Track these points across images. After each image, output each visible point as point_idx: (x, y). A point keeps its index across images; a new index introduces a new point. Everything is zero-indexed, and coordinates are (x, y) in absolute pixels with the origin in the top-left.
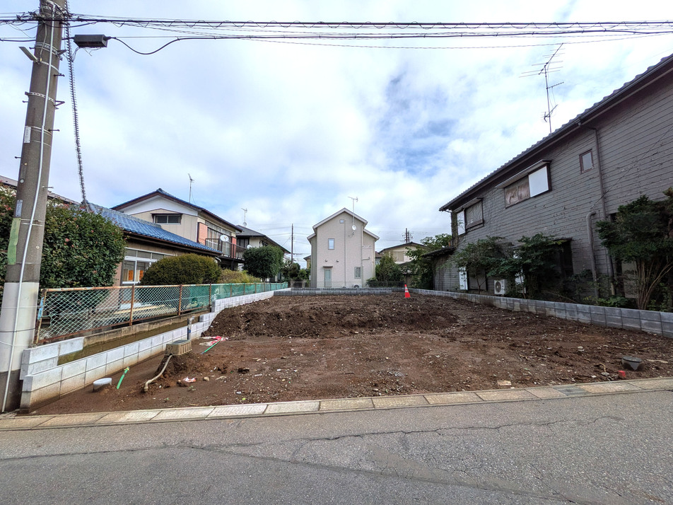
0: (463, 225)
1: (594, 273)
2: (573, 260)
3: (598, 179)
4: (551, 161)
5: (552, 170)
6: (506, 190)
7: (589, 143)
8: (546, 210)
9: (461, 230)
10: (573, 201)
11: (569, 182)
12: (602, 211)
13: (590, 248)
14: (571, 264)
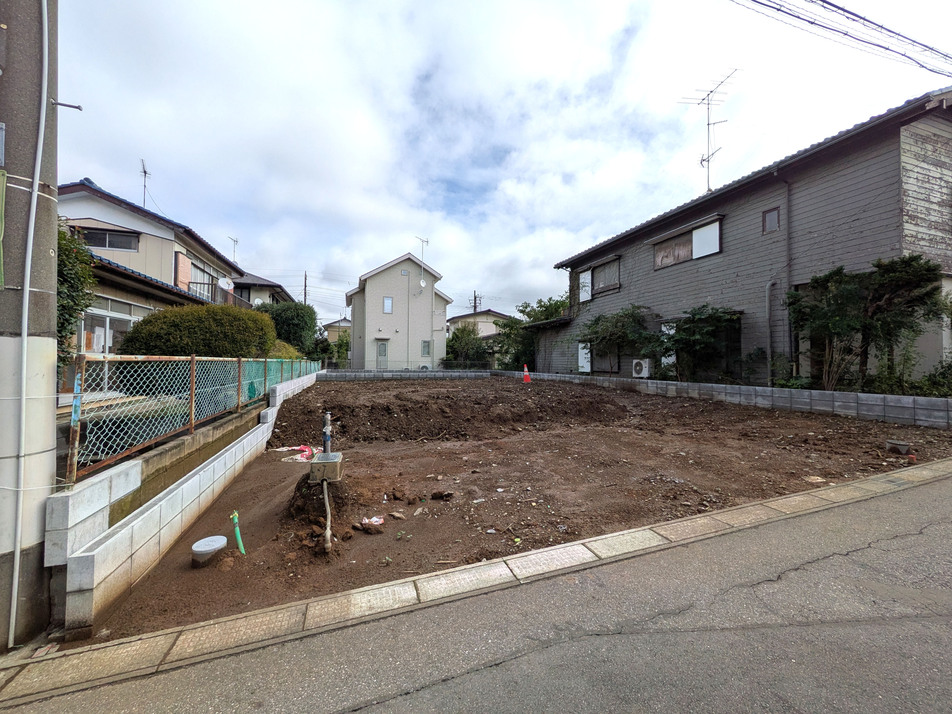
0: (589, 289)
1: (769, 352)
2: (742, 336)
3: (785, 243)
4: (724, 216)
5: (724, 227)
6: (656, 247)
7: (776, 199)
8: (712, 276)
9: (585, 295)
10: (748, 267)
11: (746, 244)
12: (785, 280)
13: (767, 324)
14: (740, 342)
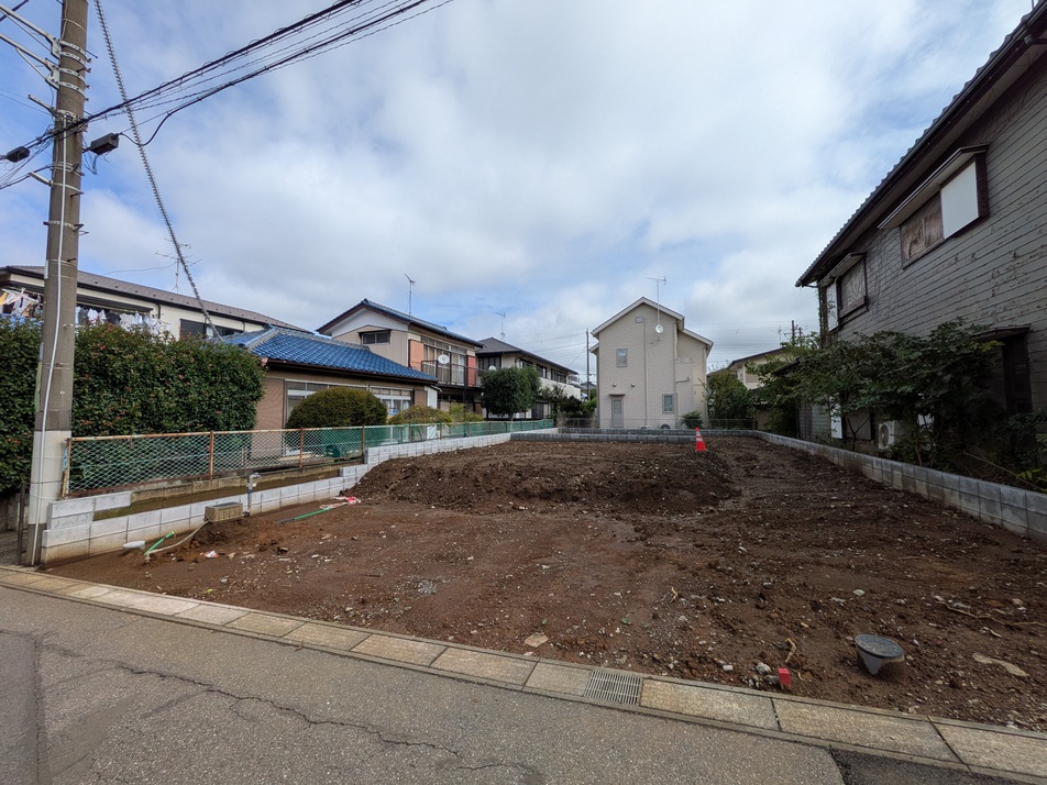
4: (987, 147)
5: (986, 169)
6: (904, 228)
8: (978, 264)
9: (833, 323)
10: (1033, 236)
